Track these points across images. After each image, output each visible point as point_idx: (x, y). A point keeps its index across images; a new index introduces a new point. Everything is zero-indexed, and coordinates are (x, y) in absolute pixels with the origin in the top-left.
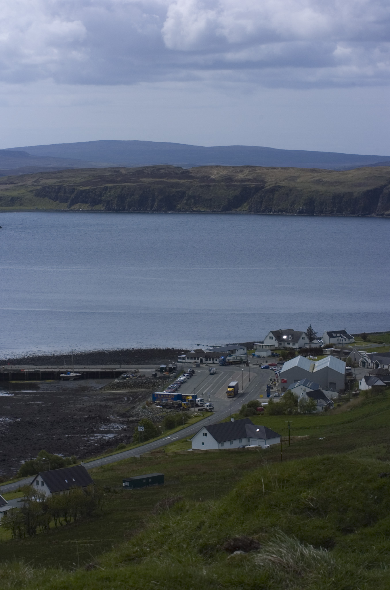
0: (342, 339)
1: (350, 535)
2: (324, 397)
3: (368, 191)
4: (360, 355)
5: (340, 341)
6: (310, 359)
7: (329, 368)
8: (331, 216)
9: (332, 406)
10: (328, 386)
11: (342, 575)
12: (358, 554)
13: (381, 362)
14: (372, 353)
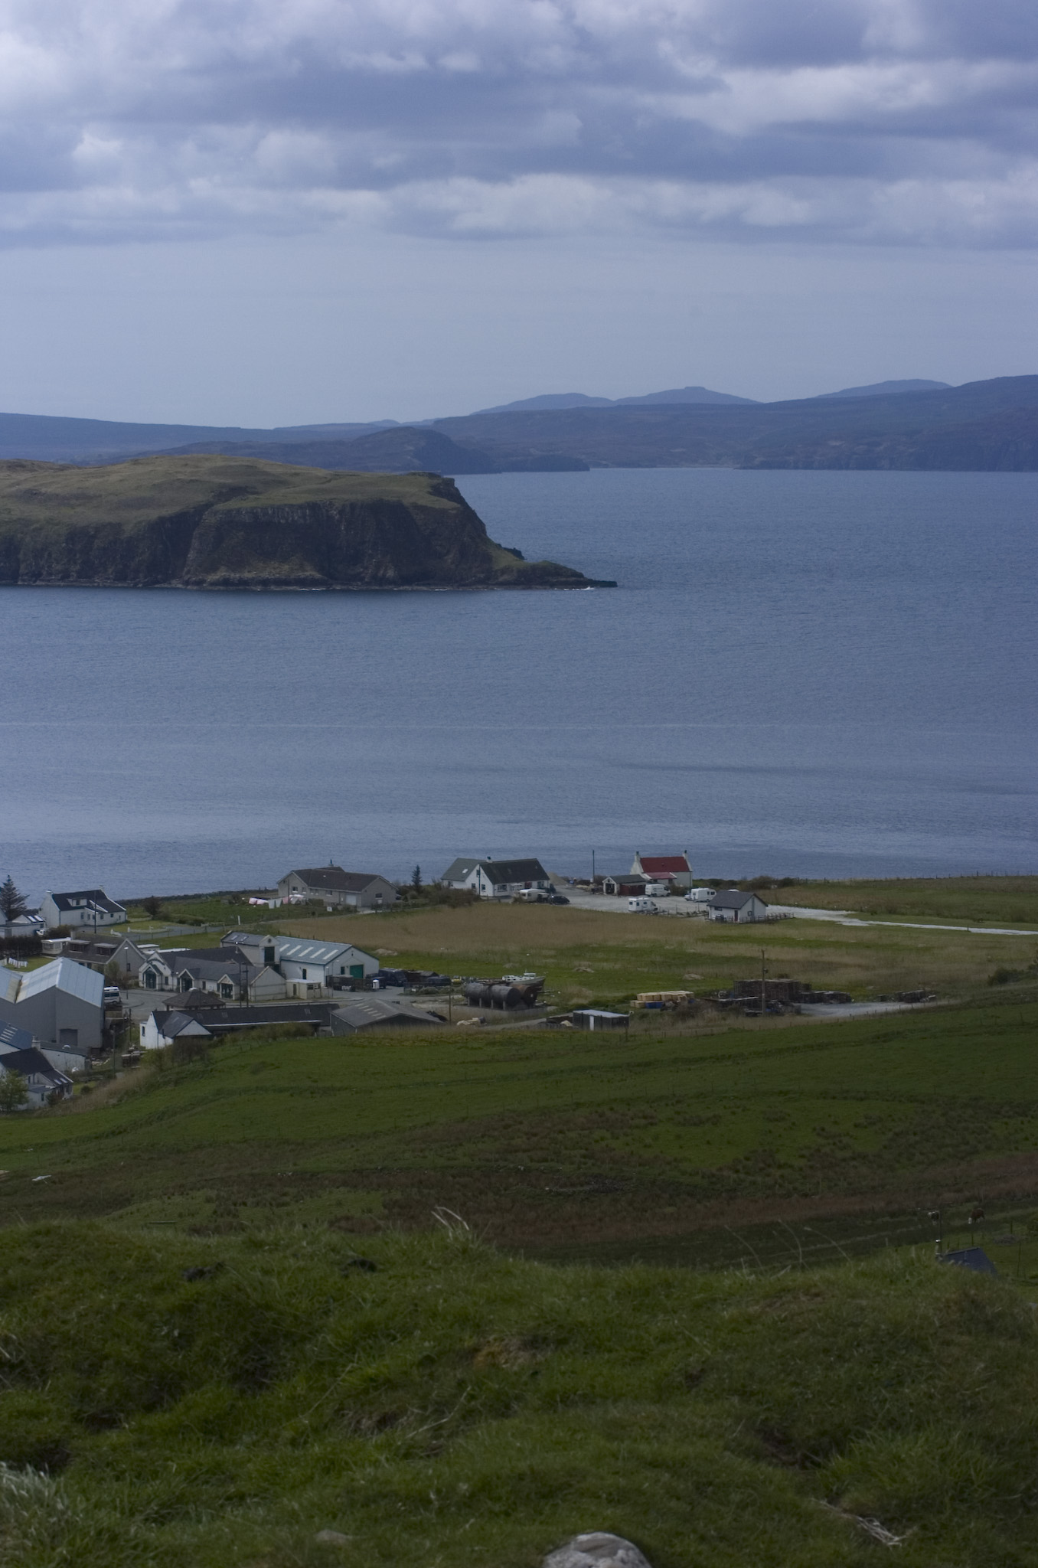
0: (94, 915)
1: (109, 1434)
2: (47, 1069)
3: (162, 520)
4: (142, 956)
5: (89, 918)
6: (10, 967)
7: (58, 990)
8: (64, 586)
9: (67, 1091)
10: (58, 1040)
11: (86, 1540)
12: (132, 1483)
13: (196, 972)
14: (174, 950)
